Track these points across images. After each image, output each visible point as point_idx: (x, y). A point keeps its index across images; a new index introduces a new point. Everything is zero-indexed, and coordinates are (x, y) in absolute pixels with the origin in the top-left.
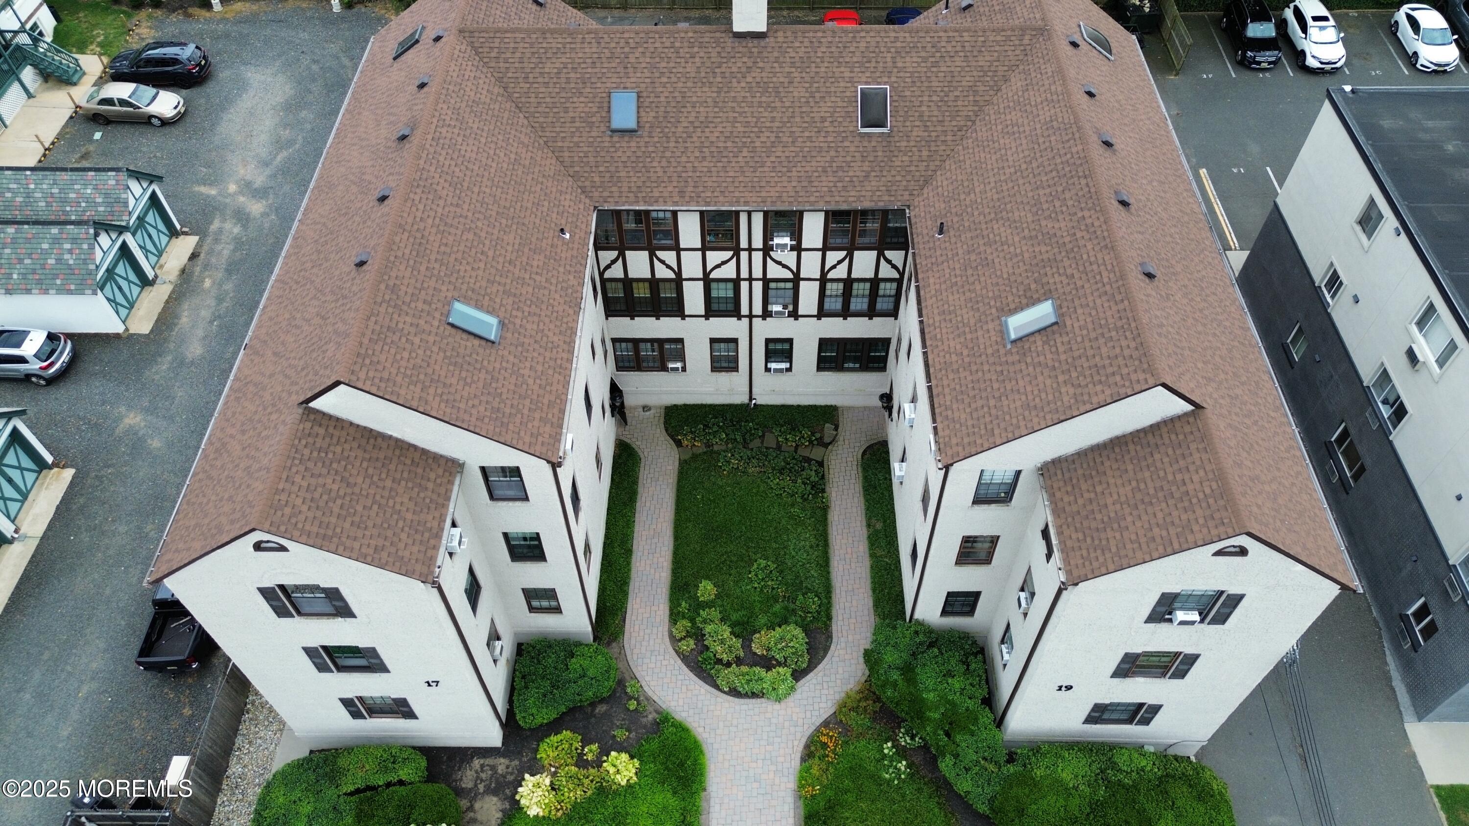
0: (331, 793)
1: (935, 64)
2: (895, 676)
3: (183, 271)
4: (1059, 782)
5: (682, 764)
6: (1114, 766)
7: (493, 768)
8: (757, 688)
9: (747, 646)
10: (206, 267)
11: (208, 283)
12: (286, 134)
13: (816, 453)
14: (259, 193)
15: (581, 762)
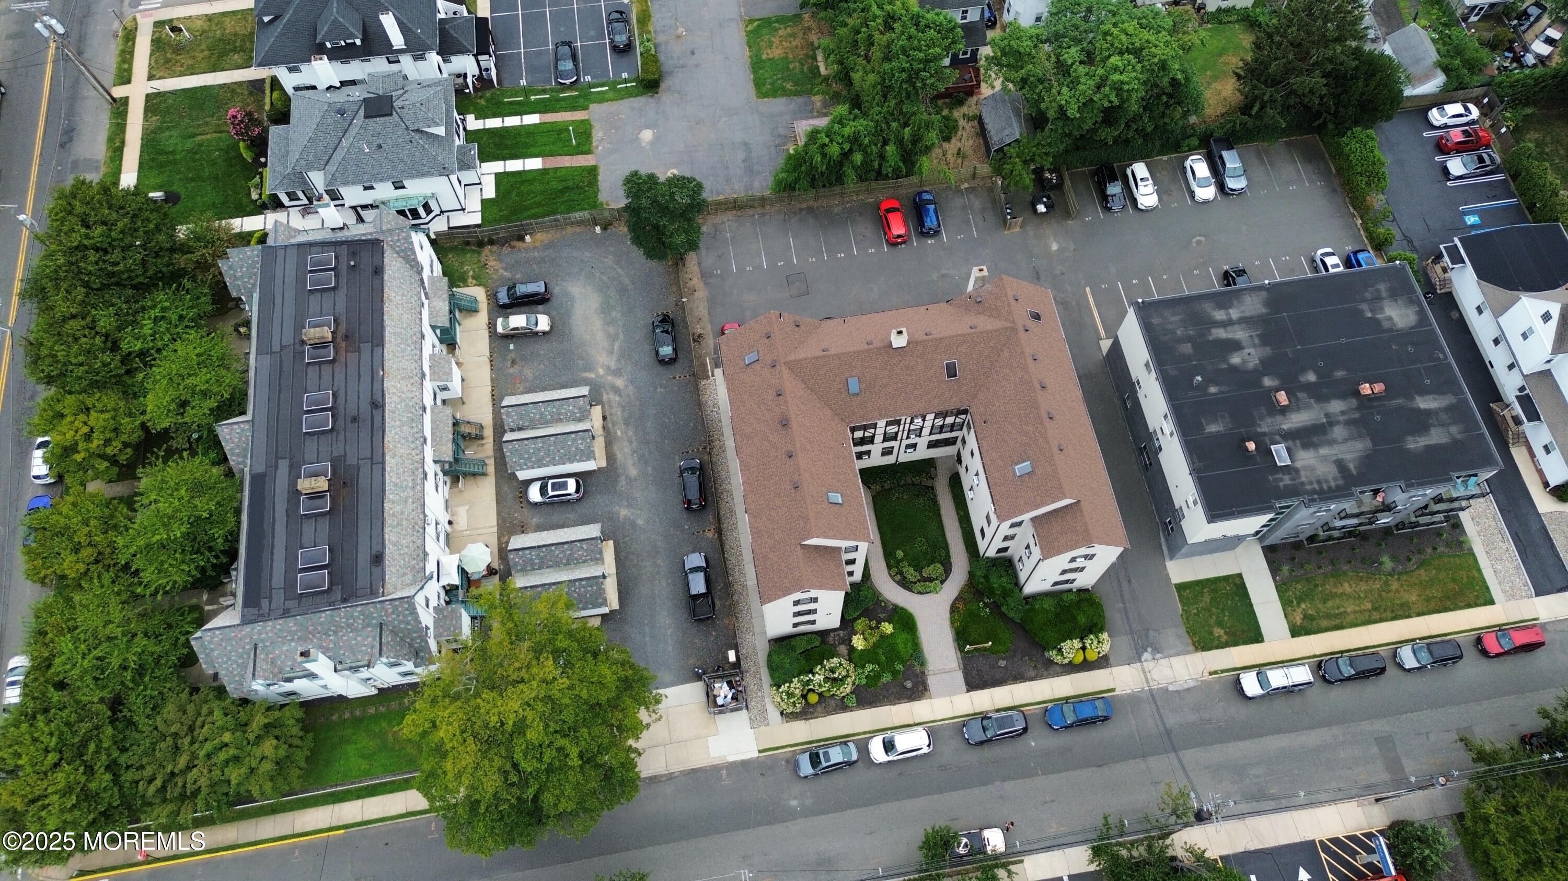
0: (793, 654)
1: (974, 348)
2: (982, 580)
3: (604, 428)
4: (1045, 609)
5: (907, 623)
6: (1062, 600)
7: (839, 635)
8: (928, 590)
9: (921, 574)
10: (614, 423)
11: (619, 433)
12: (611, 330)
13: (929, 484)
14: (617, 373)
15: (871, 628)
